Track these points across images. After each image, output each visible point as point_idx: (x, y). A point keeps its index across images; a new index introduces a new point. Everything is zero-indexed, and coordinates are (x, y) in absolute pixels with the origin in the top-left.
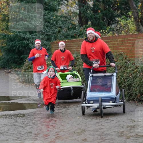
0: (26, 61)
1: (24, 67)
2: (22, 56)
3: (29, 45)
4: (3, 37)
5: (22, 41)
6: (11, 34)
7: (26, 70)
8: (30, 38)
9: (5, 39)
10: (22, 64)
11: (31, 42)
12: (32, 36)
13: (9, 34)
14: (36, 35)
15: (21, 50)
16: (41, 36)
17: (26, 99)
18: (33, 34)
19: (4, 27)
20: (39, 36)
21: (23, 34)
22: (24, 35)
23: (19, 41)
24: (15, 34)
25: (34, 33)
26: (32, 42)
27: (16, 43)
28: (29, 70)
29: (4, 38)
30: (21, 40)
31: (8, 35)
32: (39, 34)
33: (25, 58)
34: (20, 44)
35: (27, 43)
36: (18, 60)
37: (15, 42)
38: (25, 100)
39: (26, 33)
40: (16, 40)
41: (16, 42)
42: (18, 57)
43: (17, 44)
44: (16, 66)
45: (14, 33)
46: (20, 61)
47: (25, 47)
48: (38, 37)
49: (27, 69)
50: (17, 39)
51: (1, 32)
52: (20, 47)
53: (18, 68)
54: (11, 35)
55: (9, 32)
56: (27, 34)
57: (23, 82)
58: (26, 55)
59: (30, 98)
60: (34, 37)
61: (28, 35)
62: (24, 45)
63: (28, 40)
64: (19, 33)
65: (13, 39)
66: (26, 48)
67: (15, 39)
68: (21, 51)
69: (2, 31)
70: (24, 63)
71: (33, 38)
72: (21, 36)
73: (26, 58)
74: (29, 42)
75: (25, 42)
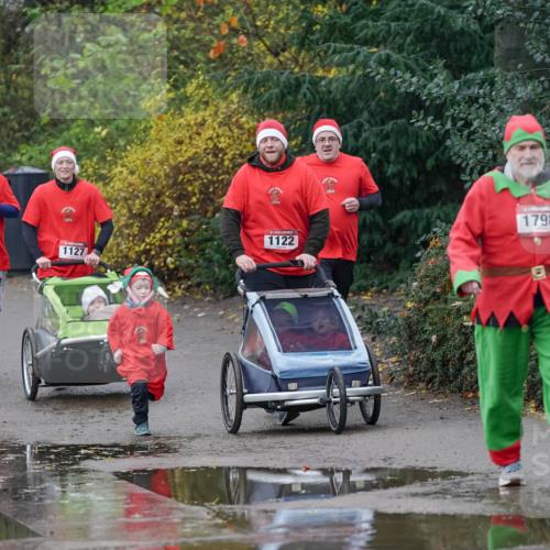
0: (425, 244)
1: (415, 284)
2: (403, 216)
3: (448, 143)
4: (283, 96)
5: (402, 121)
6: (333, 73)
7: (427, 302)
8: (454, 102)
9: (292, 108)
10: (404, 263)
11: (460, 123)
12: (468, 84)
13: (320, 73)
14: (492, 84)
15: (394, 176)
16: (525, 85)
17: (429, 487)
18: (471, 76)
19: (288, 28)
20: (509, 84)
21: (408, 75)
22: (414, 80)
23: (383, 123)
24: (359, 73)
25: (476, 70)
26: (468, 124)
27: (364, 135)
28: (446, 301)
29: (290, 98)
30: (392, 116)
31: (315, 82)
32: (510, 75)
33: (420, 227)
34: (387, 137)
35: (436, 133)
36: (377, 237)
37: (360, 126)
38: (425, 495)
39: (424, 70)
40: (366, 115)
41: (367, 126)
42: (379, 219)
43: (372, 139)
44: (366, 277)
45: (351, 67)
46: (389, 247)
47: (418, 158)
48: (503, 93)
49: (436, 296)
50: (373, 104)
51: (269, 59)
52: (393, 156)
53: (379, 292)
54: (330, 82)
55: (317, 60)
56: (433, 77)
57: (412, 382)
58: (427, 211)
59: (458, 479)
60: (475, 90)
61: (439, 79)
62: (412, 146)
63: (438, 111)
64: (382, 70)
65: (343, 108)
66: (430, 163)
67: (361, 104)
68: (395, 182)
69: (276, 55)
70: (418, 260)
71: (472, 100)
72: (393, 90)
73: (427, 229)
74: (449, 126)
75: (423, 123)
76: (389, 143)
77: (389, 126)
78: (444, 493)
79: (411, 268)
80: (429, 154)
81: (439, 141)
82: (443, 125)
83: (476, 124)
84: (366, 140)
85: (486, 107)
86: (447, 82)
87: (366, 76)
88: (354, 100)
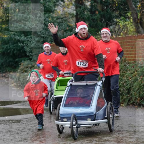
0: (21, 64)
1: (19, 71)
2: (17, 59)
5: (17, 44)
6: (6, 36)
8: (25, 41)
10: (17, 67)
11: (26, 44)
12: (28, 38)
13: (4, 36)
14: (31, 38)
15: (16, 53)
16: (37, 38)
18: (28, 37)
20: (34, 38)
21: (18, 37)
25: (29, 36)
26: (27, 44)
31: (2, 38)
32: (34, 36)
36: (13, 63)
37: (10, 45)
38: (20, 105)
39: (20, 36)
40: (11, 43)
41: (11, 45)
42: (13, 60)
44: (11, 70)
45: (9, 35)
46: (15, 65)
47: (19, 50)
48: (33, 39)
50: (12, 41)
52: (15, 50)
53: (13, 72)
54: (5, 38)
55: (3, 34)
56: (22, 37)
58: (21, 59)
59: (26, 102)
60: (29, 39)
61: (23, 37)
62: (18, 48)
63: (23, 42)
64: (13, 36)
65: (7, 42)
66: (21, 51)
67: (10, 41)
68: (16, 54)
70: (19, 67)
71: (28, 41)
72: (15, 39)
73: (21, 62)
74: (24, 45)
75: (20, 44)
76: (15, 48)
77: (15, 45)
78: (23, 105)
80: (21, 49)
81: (23, 47)
83: (29, 44)
84: (11, 47)
85: (30, 42)
86: (24, 37)
87: (11, 37)
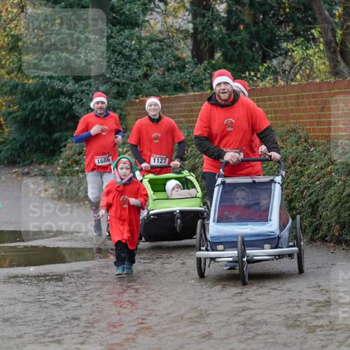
0: (65, 146)
1: (61, 161)
2: (57, 135)
3: (74, 107)
4: (11, 90)
5: (56, 99)
6: (31, 81)
7: (65, 168)
8: (76, 92)
9: (15, 94)
10: (57, 153)
11: (78, 100)
12: (82, 85)
13: (26, 81)
14: (90, 85)
15: (53, 120)
16: (103, 86)
18: (82, 82)
19: (13, 64)
20: (97, 86)
21: (58, 82)
22: (61, 84)
23: (49, 100)
24: (40, 81)
25: (85, 80)
26: (81, 100)
27: (42, 105)
28: (73, 167)
29: (14, 91)
30: (52, 97)
31: (23, 85)
32: (97, 82)
33: (64, 139)
34: (51, 105)
35: (69, 104)
36: (47, 143)
37: (41, 101)
38: (64, 240)
39: (65, 80)
40: (43, 97)
41: (43, 101)
42: (48, 136)
43: (45, 106)
44: (42, 158)
45: (38, 79)
46: (51, 147)
47: (62, 113)
48: (94, 89)
49: (69, 166)
50: (45, 93)
51: (7, 76)
52: (53, 113)
53: (47, 164)
54: (29, 85)
55: (24, 77)
56: (68, 82)
57: (60, 198)
58: (66, 133)
60: (84, 88)
61: (71, 84)
62: (60, 109)
63: (70, 95)
64: (49, 80)
65: (34, 95)
66: (67, 116)
67: (41, 93)
68: (54, 123)
69: (9, 74)
70: (62, 152)
71: (83, 91)
72: (53, 88)
73: (66, 140)
74: (74, 101)
75: (64, 100)
76: (52, 107)
77: (51, 101)
78: (72, 239)
79: (60, 155)
80: (67, 112)
81: (70, 107)
82: (72, 101)
83: (84, 100)
84: (43, 107)
85: (88, 94)
86: (73, 84)
87: (43, 82)
88: (38, 91)
